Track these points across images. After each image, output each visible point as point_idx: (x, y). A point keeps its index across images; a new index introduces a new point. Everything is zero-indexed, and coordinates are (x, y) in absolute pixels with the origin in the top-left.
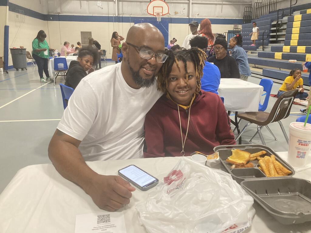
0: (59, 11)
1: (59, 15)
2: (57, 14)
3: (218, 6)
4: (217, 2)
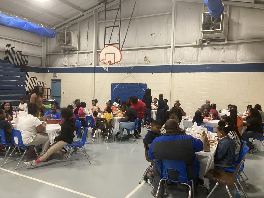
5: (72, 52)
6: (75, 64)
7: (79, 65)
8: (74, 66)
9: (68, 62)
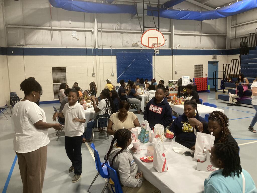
0: (22, 43)
1: (23, 48)
2: (21, 47)
3: (196, 37)
4: (195, 33)
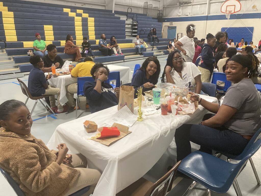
5: (186, 5)
6: (188, 14)
7: (192, 14)
8: (187, 15)
9: (182, 13)
